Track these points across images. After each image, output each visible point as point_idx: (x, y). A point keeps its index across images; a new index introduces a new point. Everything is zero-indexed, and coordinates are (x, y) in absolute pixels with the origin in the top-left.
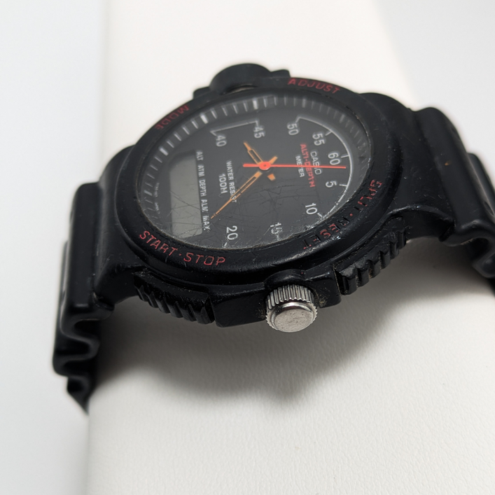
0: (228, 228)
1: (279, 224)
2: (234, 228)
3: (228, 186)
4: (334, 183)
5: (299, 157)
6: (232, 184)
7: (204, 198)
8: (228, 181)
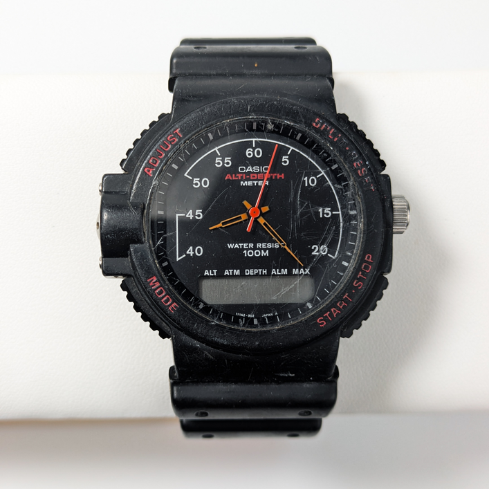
0: (314, 253)
1: (321, 210)
2: (315, 248)
3: (260, 249)
4: (285, 158)
5: (242, 182)
6: (259, 245)
7: (269, 272)
8: (255, 248)
